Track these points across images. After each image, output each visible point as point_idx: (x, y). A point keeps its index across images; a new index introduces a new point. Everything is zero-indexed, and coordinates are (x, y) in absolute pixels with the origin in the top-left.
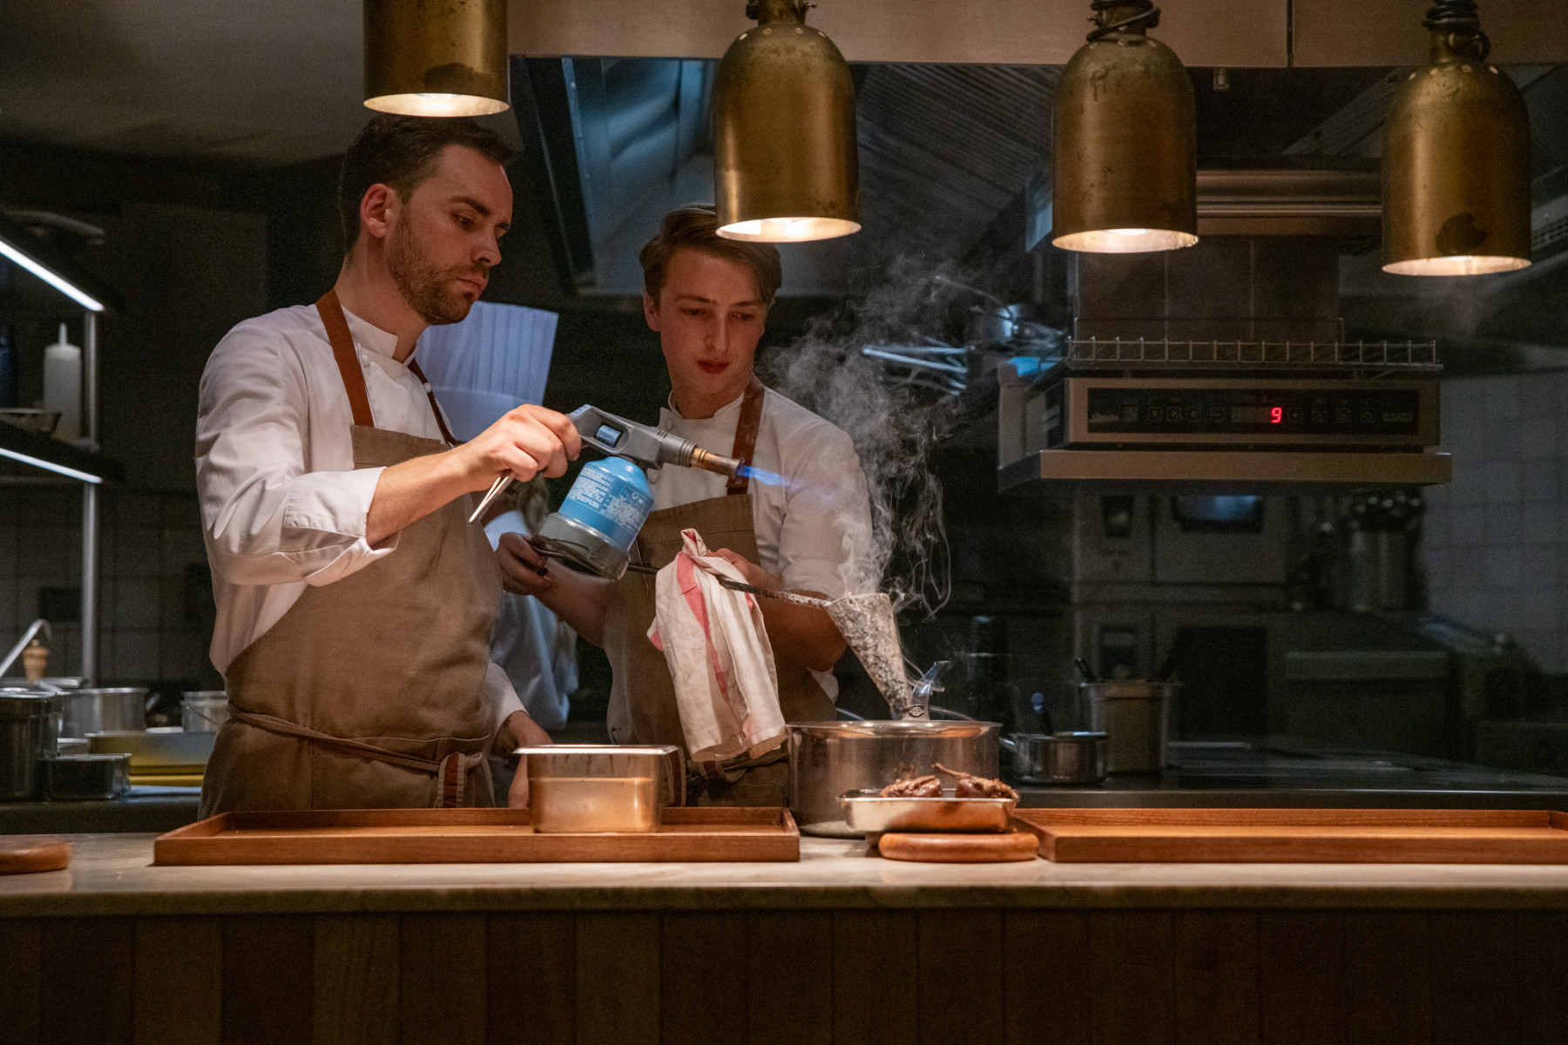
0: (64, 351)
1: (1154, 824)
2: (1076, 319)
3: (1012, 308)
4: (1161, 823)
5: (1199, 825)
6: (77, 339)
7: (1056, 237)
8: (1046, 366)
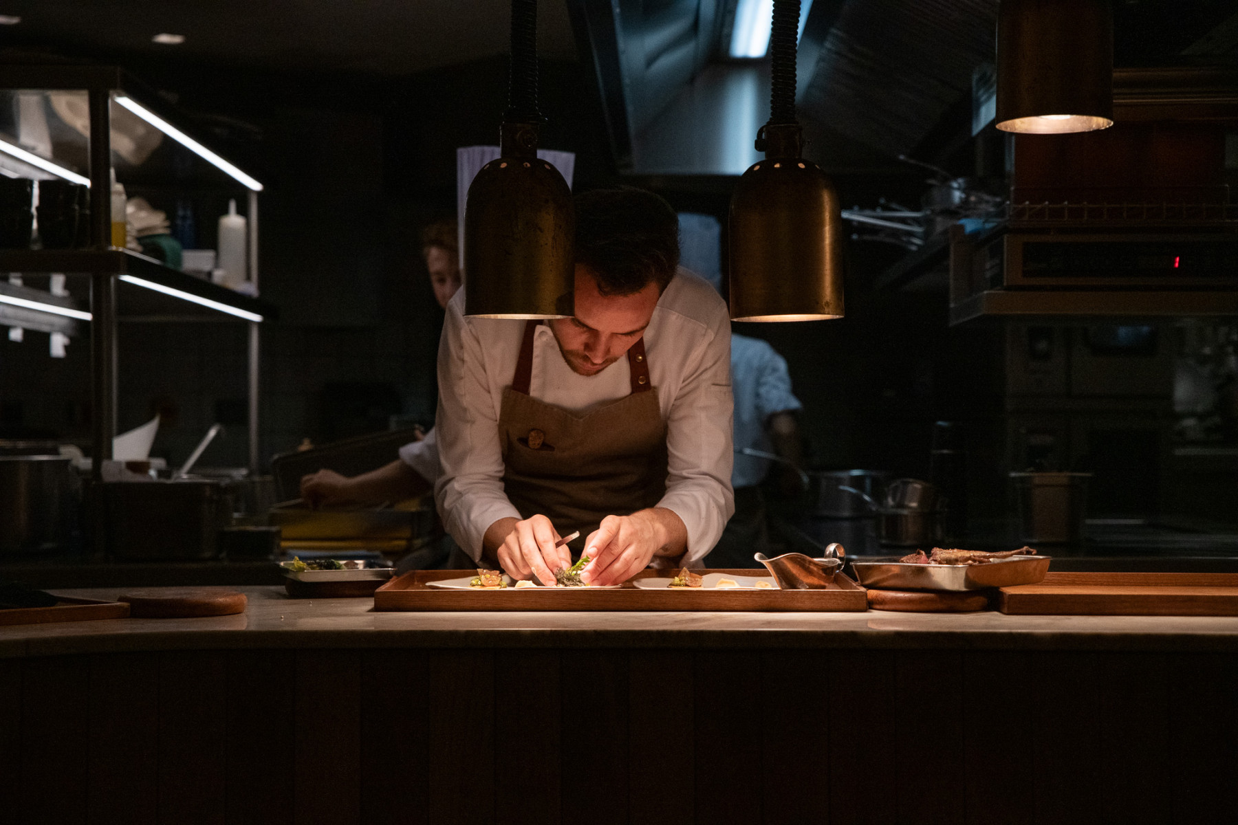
0: (233, 221)
1: (1079, 585)
2: (1012, 188)
3: (961, 181)
4: (1084, 584)
5: (1114, 585)
6: (243, 211)
7: (998, 123)
8: (989, 226)
